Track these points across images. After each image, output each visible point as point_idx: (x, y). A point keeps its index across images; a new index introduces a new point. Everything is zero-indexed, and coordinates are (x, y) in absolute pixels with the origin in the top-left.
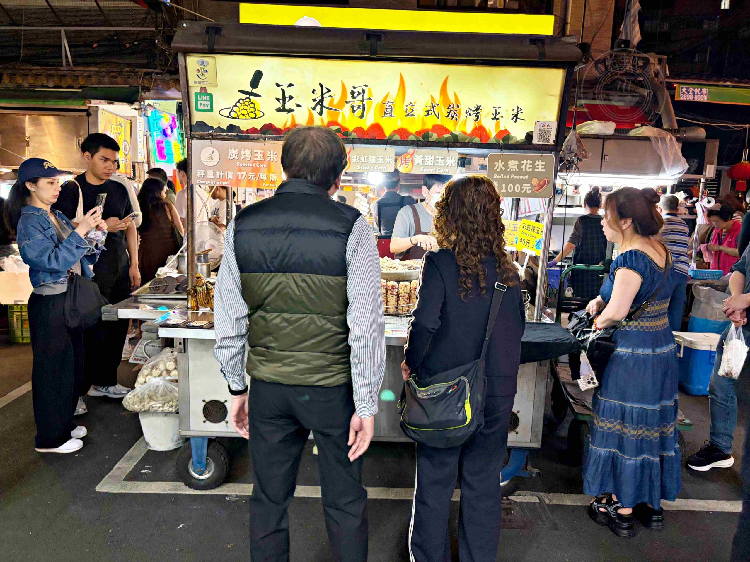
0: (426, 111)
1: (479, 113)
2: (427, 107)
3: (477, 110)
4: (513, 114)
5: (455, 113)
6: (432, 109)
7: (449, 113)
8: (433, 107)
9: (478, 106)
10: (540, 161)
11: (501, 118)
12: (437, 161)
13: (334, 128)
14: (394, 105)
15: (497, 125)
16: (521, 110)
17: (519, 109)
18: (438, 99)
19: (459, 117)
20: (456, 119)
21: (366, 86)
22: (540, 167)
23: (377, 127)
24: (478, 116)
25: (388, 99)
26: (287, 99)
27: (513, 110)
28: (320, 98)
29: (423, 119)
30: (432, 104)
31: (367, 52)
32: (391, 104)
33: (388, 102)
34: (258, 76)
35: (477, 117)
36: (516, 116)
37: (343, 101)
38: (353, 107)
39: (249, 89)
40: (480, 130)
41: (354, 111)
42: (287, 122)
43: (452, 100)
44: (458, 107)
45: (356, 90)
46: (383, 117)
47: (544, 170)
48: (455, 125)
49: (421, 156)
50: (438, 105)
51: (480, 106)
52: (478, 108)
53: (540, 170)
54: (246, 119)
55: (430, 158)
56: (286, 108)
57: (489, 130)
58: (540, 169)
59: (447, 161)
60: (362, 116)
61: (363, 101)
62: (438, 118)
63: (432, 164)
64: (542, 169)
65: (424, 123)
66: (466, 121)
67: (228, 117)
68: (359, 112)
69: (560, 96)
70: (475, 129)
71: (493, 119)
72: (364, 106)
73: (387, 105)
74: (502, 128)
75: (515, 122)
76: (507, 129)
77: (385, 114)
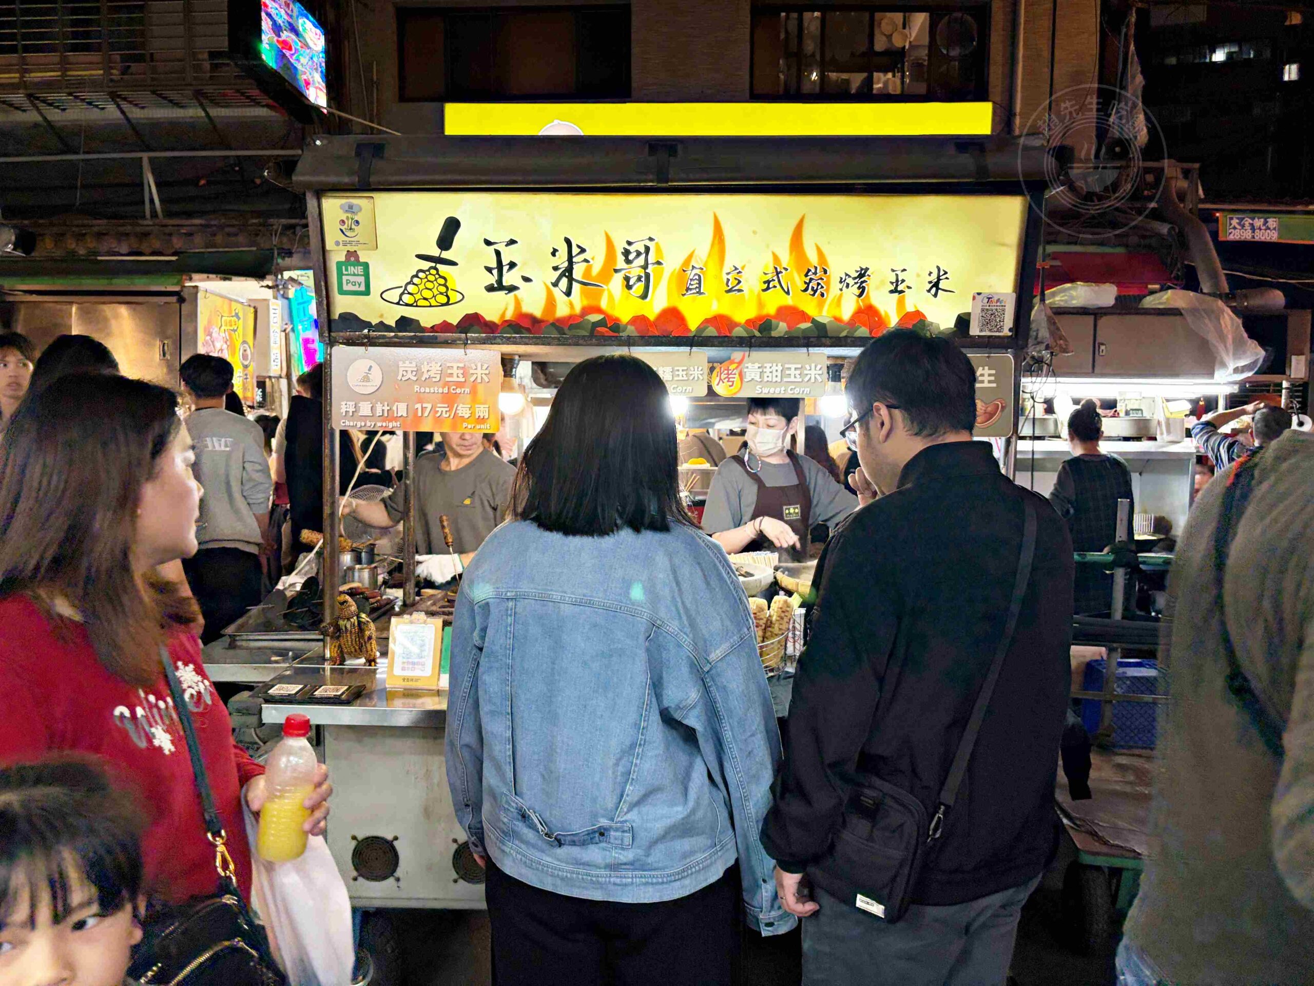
0: (765, 282)
1: (865, 281)
2: (765, 274)
3: (861, 276)
4: (930, 282)
5: (819, 284)
6: (775, 278)
7: (808, 284)
8: (778, 273)
9: (862, 269)
10: (986, 368)
11: (907, 290)
12: (788, 372)
13: (595, 318)
14: (703, 274)
15: (901, 303)
16: (946, 273)
17: (942, 273)
18: (786, 259)
19: (827, 290)
20: (822, 295)
21: (651, 239)
23: (673, 314)
24: (864, 288)
25: (693, 263)
26: (505, 268)
27: (930, 274)
28: (566, 264)
29: (759, 296)
30: (776, 268)
31: (651, 177)
32: (698, 271)
33: (693, 267)
34: (452, 227)
35: (862, 290)
36: (936, 285)
37: (610, 269)
38: (627, 279)
39: (435, 252)
40: (868, 313)
41: (629, 287)
42: (506, 309)
43: (813, 259)
44: (825, 272)
45: (632, 248)
46: (683, 295)
47: (994, 385)
48: (820, 306)
49: (757, 365)
50: (786, 269)
51: (867, 269)
52: (862, 274)
53: (987, 385)
54: (431, 306)
55: (774, 368)
56: (504, 284)
57: (886, 313)
58: (986, 381)
59: (806, 372)
60: (644, 296)
61: (645, 267)
62: (788, 293)
63: (779, 379)
64: (990, 382)
65: (761, 305)
66: (841, 296)
67: (398, 303)
68: (639, 288)
69: (1019, 245)
70: (859, 312)
71: (892, 292)
72: (648, 276)
73: (691, 274)
74: (910, 308)
75: (935, 295)
76: (921, 310)
77: (688, 289)
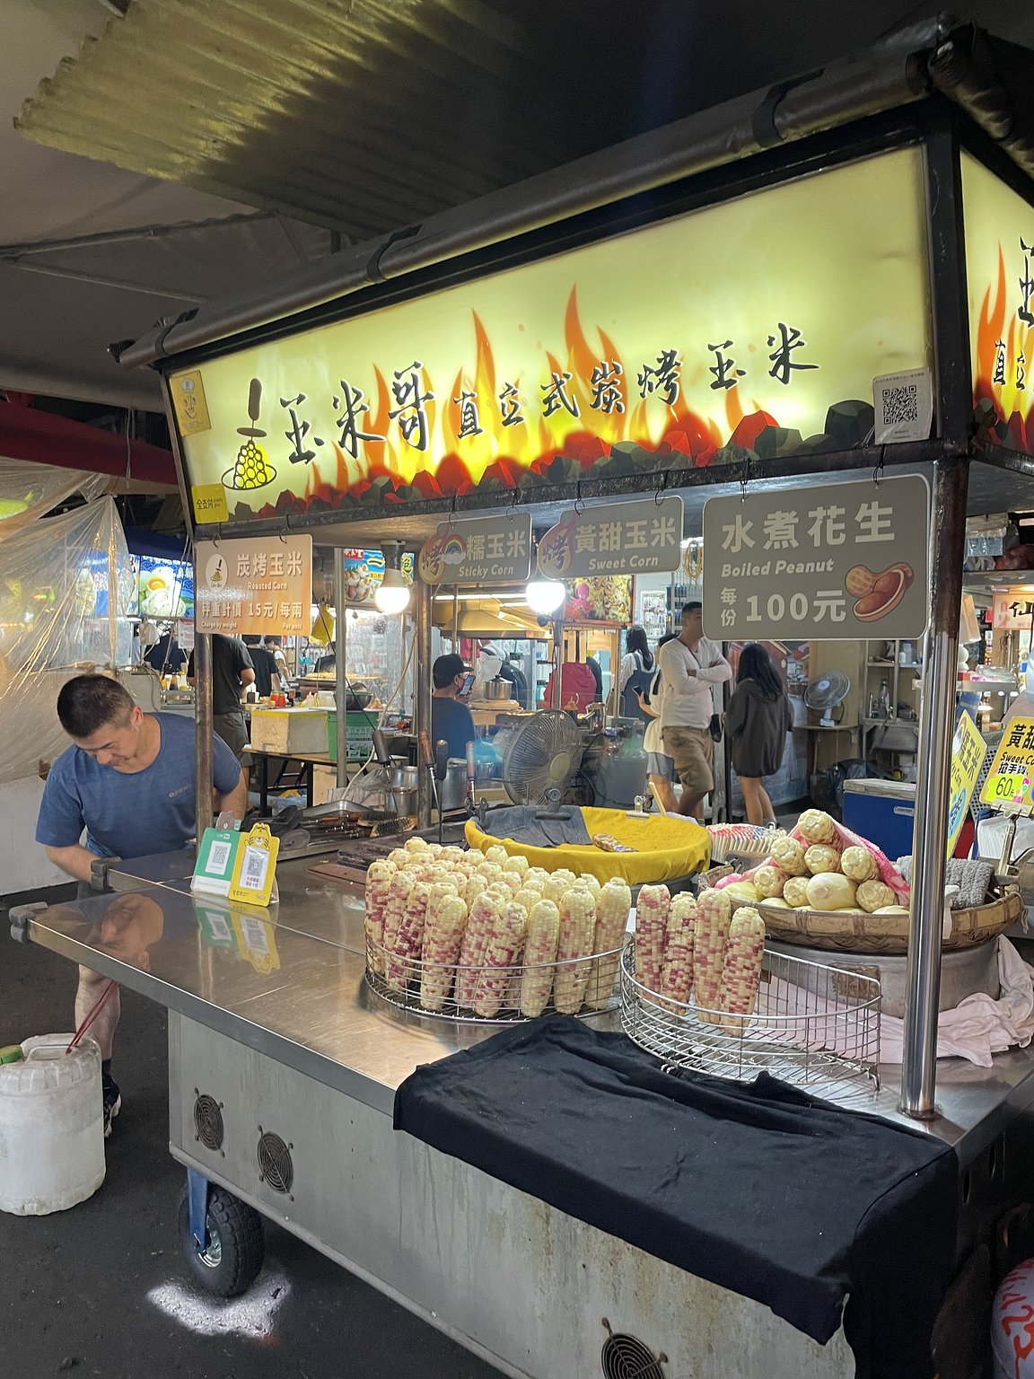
0: (545, 402)
1: (674, 375)
2: (544, 388)
3: (666, 367)
4: (772, 357)
5: (611, 392)
7: (598, 394)
8: (558, 384)
9: (666, 355)
10: (875, 504)
11: (738, 378)
12: (629, 535)
14: (476, 401)
15: (732, 403)
16: (796, 334)
17: (790, 335)
18: (564, 360)
21: (417, 365)
22: (875, 525)
23: (452, 465)
24: (673, 386)
25: (463, 389)
26: (301, 431)
27: (770, 343)
28: (347, 415)
29: (541, 423)
30: (554, 377)
32: (468, 400)
33: (465, 396)
34: (255, 388)
35: (671, 388)
36: (783, 360)
37: (384, 415)
38: (402, 424)
39: (248, 423)
40: (685, 426)
41: (406, 436)
42: (309, 482)
44: (616, 369)
45: (401, 382)
46: (460, 437)
47: (891, 537)
48: (619, 425)
50: (567, 376)
51: (673, 354)
53: (875, 537)
54: (256, 487)
55: (612, 530)
56: (303, 451)
57: (712, 423)
58: (875, 531)
59: (653, 532)
60: (421, 446)
61: (416, 405)
62: (575, 413)
63: (618, 547)
64: (881, 531)
66: (643, 406)
67: (233, 488)
68: (415, 435)
70: (672, 428)
71: (715, 386)
72: (420, 415)
73: (463, 405)
74: (748, 410)
75: (785, 380)
76: (764, 409)
77: (464, 428)
